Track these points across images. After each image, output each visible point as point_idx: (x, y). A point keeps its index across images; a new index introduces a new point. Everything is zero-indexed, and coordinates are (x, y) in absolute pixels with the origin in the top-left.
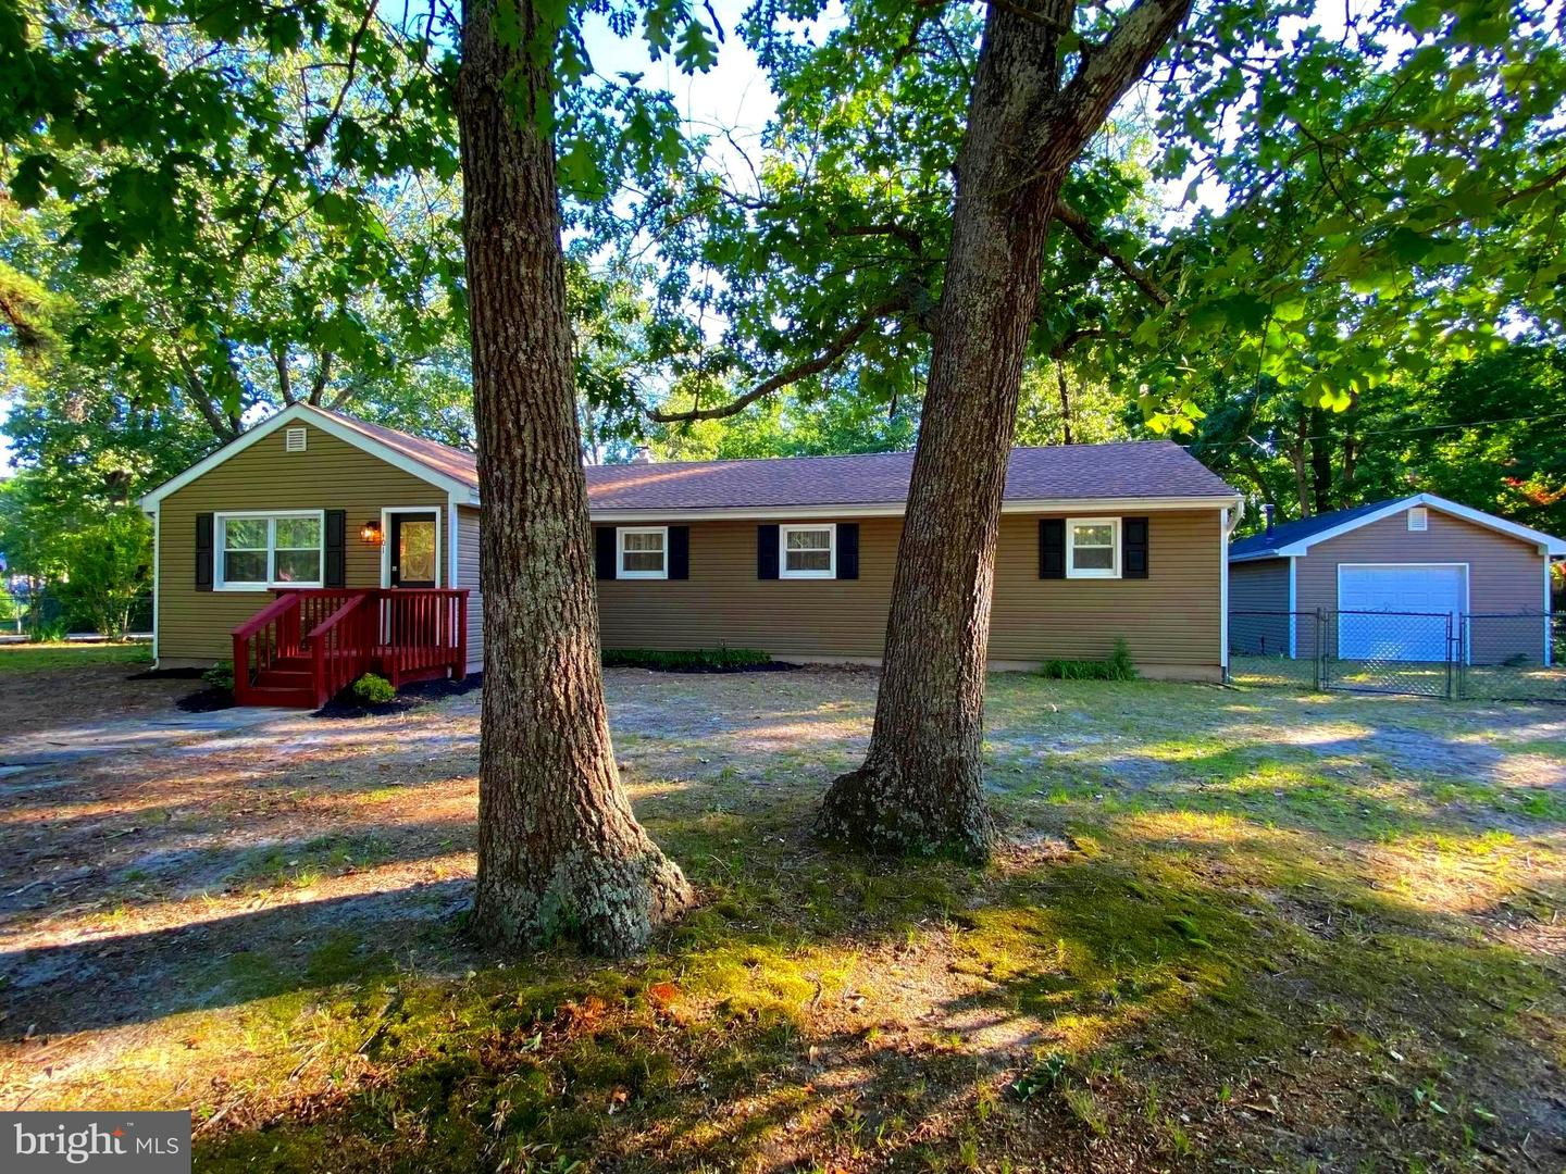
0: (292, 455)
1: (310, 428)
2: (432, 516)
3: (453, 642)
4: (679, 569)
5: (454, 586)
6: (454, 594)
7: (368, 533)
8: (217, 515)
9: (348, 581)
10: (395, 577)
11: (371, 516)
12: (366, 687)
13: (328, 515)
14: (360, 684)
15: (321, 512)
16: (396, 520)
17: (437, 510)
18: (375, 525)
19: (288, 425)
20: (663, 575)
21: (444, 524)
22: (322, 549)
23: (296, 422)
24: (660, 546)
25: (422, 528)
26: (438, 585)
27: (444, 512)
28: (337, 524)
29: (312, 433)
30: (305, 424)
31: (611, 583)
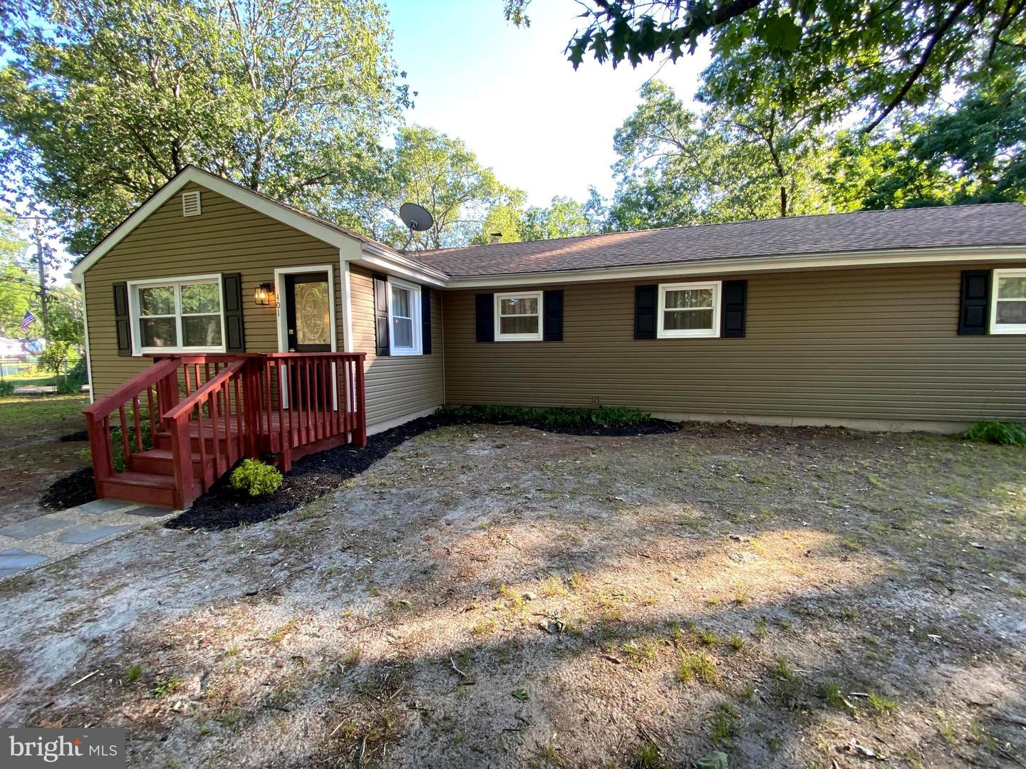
0: (191, 219)
1: (205, 192)
2: (322, 277)
3: (351, 406)
4: (554, 332)
5: (351, 348)
6: (350, 357)
7: (262, 295)
8: (129, 283)
9: (248, 345)
10: (292, 341)
11: (266, 278)
12: (246, 478)
13: (225, 279)
14: (238, 473)
15: (219, 276)
16: (290, 281)
17: (328, 268)
18: (269, 287)
19: (182, 189)
20: (538, 336)
21: (337, 284)
22: (222, 313)
23: (190, 186)
24: (534, 309)
25: (316, 290)
26: (334, 349)
27: (336, 270)
28: (234, 288)
29: (204, 196)
30: (198, 187)
31: (492, 345)
